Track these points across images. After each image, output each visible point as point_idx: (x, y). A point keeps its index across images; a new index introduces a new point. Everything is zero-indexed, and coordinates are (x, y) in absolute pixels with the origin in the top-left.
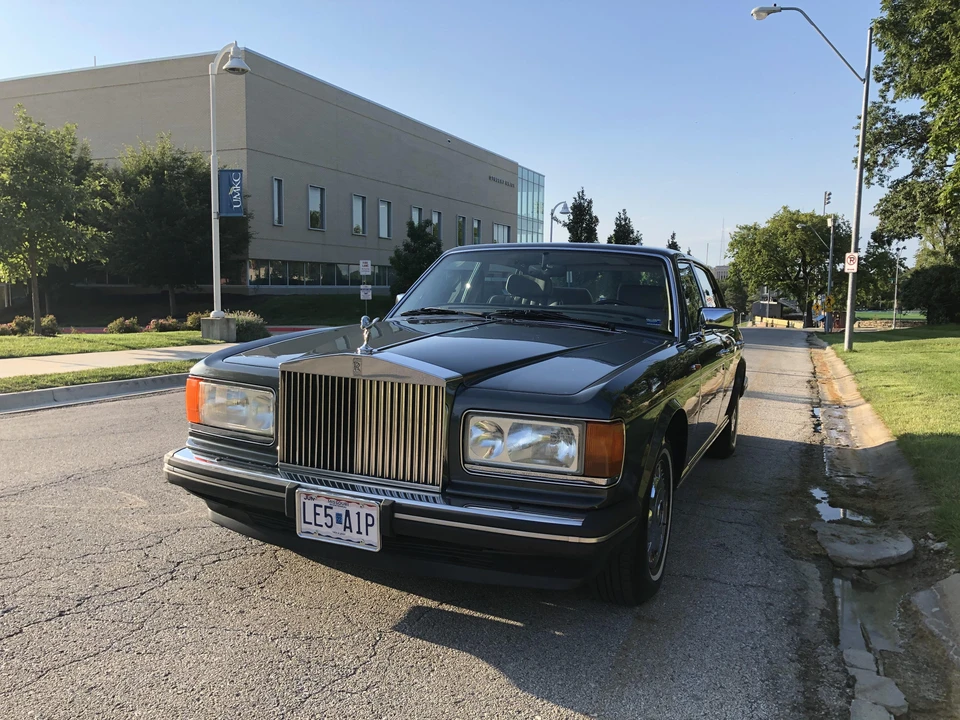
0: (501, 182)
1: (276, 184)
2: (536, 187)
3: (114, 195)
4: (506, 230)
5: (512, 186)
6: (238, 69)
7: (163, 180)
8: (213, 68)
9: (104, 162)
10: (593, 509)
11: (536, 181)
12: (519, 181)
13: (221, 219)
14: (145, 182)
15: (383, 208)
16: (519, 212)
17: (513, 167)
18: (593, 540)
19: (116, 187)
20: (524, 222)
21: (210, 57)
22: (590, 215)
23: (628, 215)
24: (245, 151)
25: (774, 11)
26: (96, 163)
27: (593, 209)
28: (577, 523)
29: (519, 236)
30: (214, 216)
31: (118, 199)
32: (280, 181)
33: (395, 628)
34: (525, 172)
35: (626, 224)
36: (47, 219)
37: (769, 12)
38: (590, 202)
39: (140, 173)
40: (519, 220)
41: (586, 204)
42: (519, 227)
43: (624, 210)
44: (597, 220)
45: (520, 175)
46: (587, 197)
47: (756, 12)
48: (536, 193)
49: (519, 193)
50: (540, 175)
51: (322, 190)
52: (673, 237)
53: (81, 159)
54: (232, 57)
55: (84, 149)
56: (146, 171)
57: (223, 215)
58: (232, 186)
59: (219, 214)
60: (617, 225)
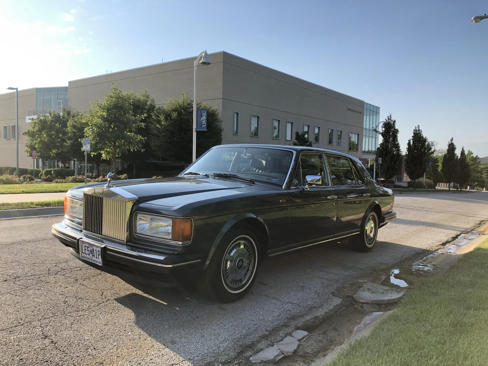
0: (354, 111)
1: (236, 115)
2: (375, 113)
3: (161, 121)
4: (357, 136)
5: (361, 113)
6: (206, 63)
7: (182, 114)
8: (196, 63)
9: (161, 106)
10: (174, 254)
11: (375, 110)
12: (365, 111)
13: (198, 132)
14: (174, 115)
15: (289, 126)
16: (364, 127)
17: (362, 103)
18: (170, 266)
19: (162, 118)
20: (367, 131)
21: (195, 58)
22: (394, 128)
23: (420, 128)
24: (221, 100)
25: (485, 18)
26: (157, 106)
27: (395, 125)
28: (162, 258)
29: (364, 139)
30: (194, 130)
31: (163, 123)
32: (237, 114)
33: (115, 299)
34: (368, 106)
35: (419, 133)
36: (120, 132)
37: (482, 18)
38: (395, 121)
39: (173, 110)
40: (364, 131)
41: (392, 123)
42: (364, 134)
43: (418, 126)
44: (398, 131)
45: (365, 107)
46: (393, 119)
47: (474, 19)
48: (375, 117)
49: (365, 117)
50: (377, 107)
51: (258, 117)
52: (452, 140)
53: (151, 105)
54: (204, 58)
55: (153, 100)
56: (175, 110)
57: (198, 130)
58: (202, 116)
59: (196, 129)
60: (414, 133)
